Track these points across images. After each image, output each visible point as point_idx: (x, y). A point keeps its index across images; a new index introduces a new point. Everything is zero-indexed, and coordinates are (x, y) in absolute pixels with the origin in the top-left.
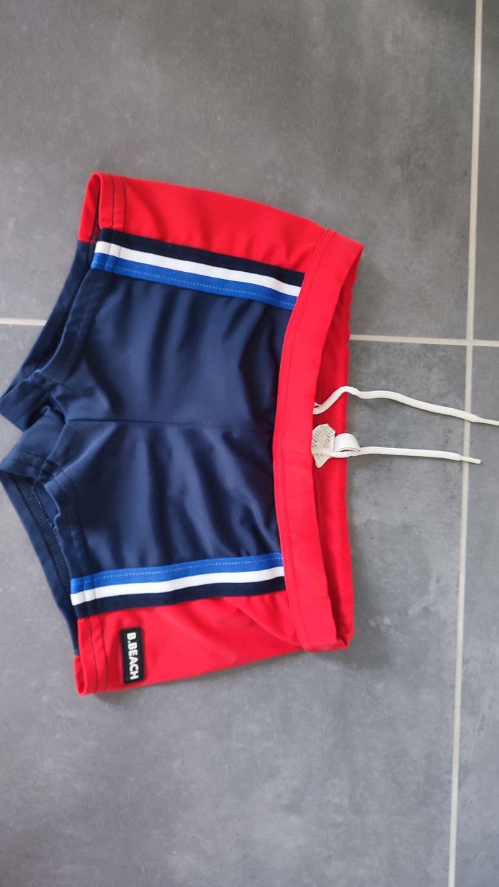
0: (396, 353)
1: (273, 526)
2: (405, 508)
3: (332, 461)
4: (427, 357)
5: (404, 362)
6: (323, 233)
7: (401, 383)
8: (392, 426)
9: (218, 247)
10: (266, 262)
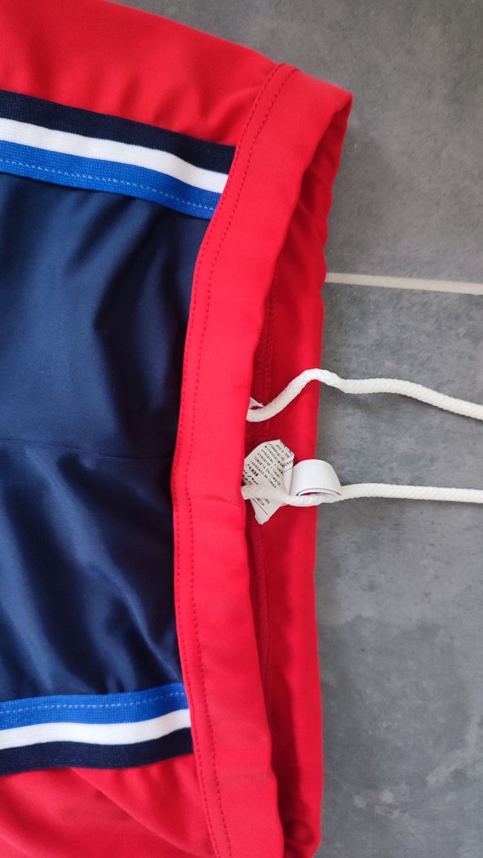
0: (415, 309)
1: (169, 639)
2: (426, 595)
3: (286, 512)
4: (471, 318)
5: (429, 326)
6: (271, 69)
7: (422, 365)
8: (405, 444)
9: (67, 93)
10: (161, 126)
